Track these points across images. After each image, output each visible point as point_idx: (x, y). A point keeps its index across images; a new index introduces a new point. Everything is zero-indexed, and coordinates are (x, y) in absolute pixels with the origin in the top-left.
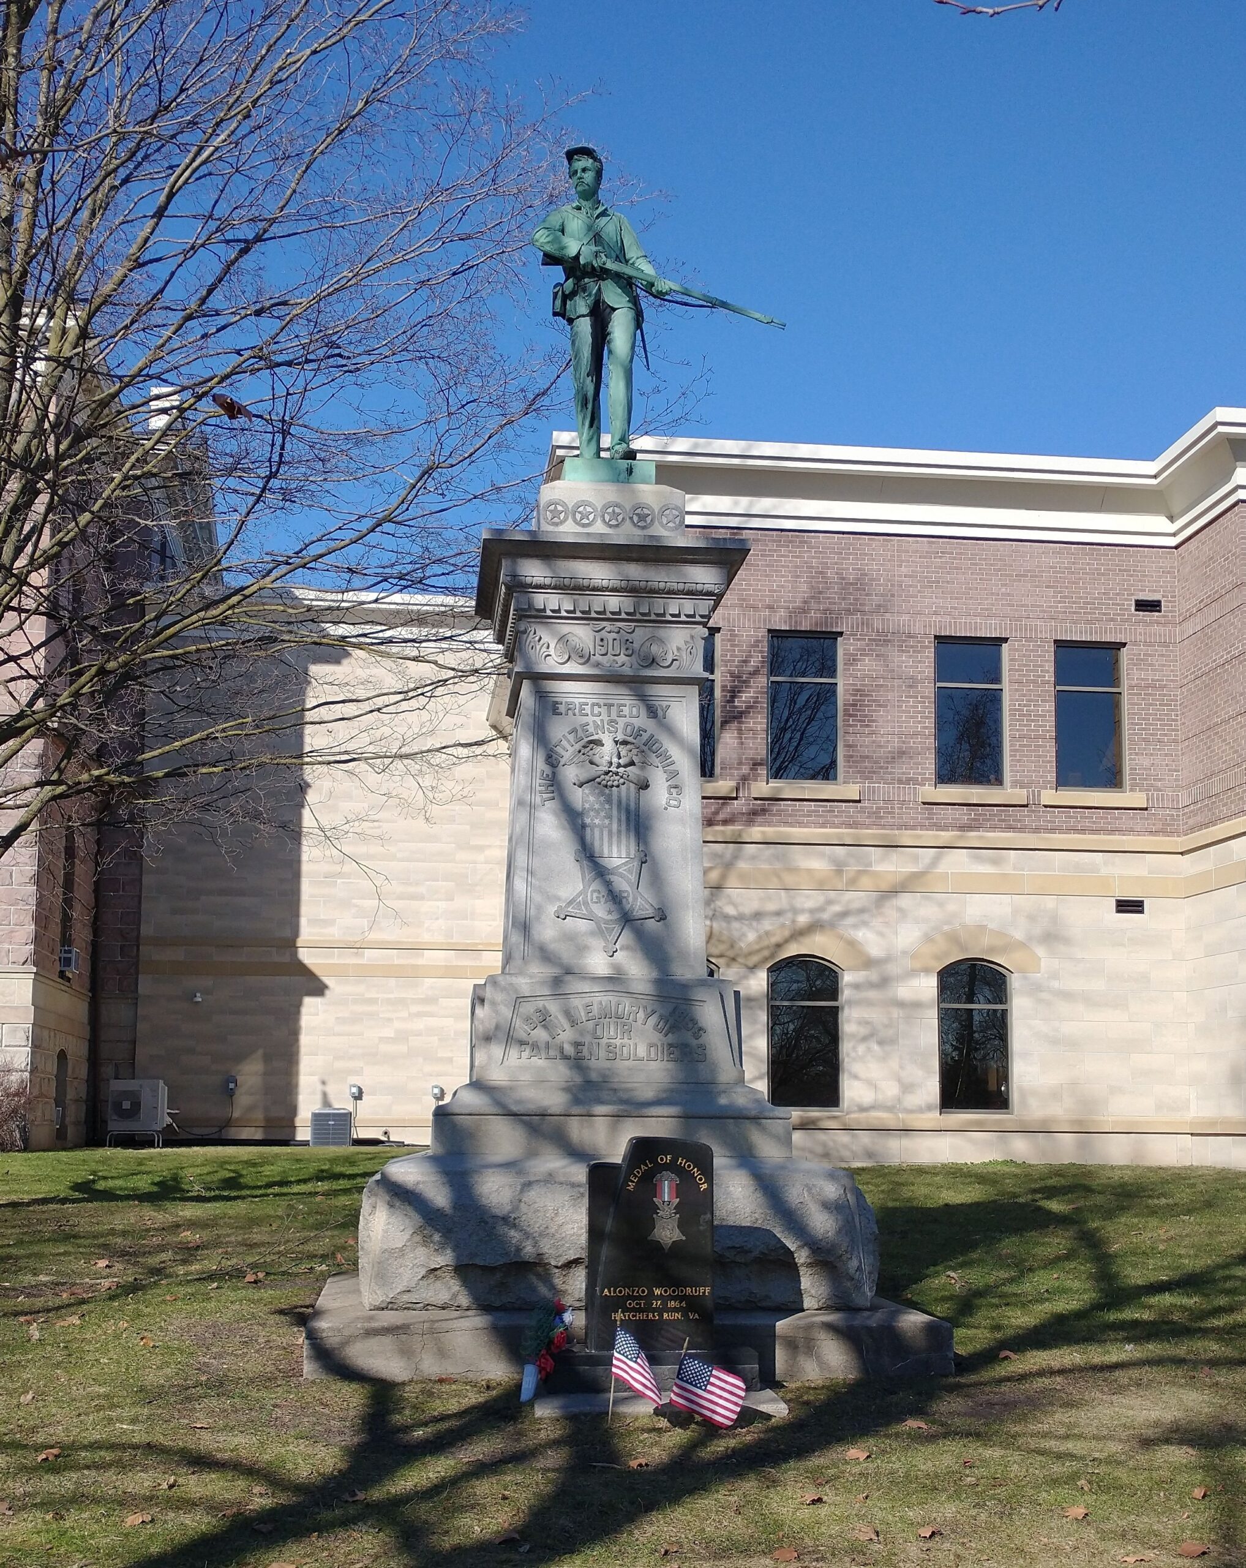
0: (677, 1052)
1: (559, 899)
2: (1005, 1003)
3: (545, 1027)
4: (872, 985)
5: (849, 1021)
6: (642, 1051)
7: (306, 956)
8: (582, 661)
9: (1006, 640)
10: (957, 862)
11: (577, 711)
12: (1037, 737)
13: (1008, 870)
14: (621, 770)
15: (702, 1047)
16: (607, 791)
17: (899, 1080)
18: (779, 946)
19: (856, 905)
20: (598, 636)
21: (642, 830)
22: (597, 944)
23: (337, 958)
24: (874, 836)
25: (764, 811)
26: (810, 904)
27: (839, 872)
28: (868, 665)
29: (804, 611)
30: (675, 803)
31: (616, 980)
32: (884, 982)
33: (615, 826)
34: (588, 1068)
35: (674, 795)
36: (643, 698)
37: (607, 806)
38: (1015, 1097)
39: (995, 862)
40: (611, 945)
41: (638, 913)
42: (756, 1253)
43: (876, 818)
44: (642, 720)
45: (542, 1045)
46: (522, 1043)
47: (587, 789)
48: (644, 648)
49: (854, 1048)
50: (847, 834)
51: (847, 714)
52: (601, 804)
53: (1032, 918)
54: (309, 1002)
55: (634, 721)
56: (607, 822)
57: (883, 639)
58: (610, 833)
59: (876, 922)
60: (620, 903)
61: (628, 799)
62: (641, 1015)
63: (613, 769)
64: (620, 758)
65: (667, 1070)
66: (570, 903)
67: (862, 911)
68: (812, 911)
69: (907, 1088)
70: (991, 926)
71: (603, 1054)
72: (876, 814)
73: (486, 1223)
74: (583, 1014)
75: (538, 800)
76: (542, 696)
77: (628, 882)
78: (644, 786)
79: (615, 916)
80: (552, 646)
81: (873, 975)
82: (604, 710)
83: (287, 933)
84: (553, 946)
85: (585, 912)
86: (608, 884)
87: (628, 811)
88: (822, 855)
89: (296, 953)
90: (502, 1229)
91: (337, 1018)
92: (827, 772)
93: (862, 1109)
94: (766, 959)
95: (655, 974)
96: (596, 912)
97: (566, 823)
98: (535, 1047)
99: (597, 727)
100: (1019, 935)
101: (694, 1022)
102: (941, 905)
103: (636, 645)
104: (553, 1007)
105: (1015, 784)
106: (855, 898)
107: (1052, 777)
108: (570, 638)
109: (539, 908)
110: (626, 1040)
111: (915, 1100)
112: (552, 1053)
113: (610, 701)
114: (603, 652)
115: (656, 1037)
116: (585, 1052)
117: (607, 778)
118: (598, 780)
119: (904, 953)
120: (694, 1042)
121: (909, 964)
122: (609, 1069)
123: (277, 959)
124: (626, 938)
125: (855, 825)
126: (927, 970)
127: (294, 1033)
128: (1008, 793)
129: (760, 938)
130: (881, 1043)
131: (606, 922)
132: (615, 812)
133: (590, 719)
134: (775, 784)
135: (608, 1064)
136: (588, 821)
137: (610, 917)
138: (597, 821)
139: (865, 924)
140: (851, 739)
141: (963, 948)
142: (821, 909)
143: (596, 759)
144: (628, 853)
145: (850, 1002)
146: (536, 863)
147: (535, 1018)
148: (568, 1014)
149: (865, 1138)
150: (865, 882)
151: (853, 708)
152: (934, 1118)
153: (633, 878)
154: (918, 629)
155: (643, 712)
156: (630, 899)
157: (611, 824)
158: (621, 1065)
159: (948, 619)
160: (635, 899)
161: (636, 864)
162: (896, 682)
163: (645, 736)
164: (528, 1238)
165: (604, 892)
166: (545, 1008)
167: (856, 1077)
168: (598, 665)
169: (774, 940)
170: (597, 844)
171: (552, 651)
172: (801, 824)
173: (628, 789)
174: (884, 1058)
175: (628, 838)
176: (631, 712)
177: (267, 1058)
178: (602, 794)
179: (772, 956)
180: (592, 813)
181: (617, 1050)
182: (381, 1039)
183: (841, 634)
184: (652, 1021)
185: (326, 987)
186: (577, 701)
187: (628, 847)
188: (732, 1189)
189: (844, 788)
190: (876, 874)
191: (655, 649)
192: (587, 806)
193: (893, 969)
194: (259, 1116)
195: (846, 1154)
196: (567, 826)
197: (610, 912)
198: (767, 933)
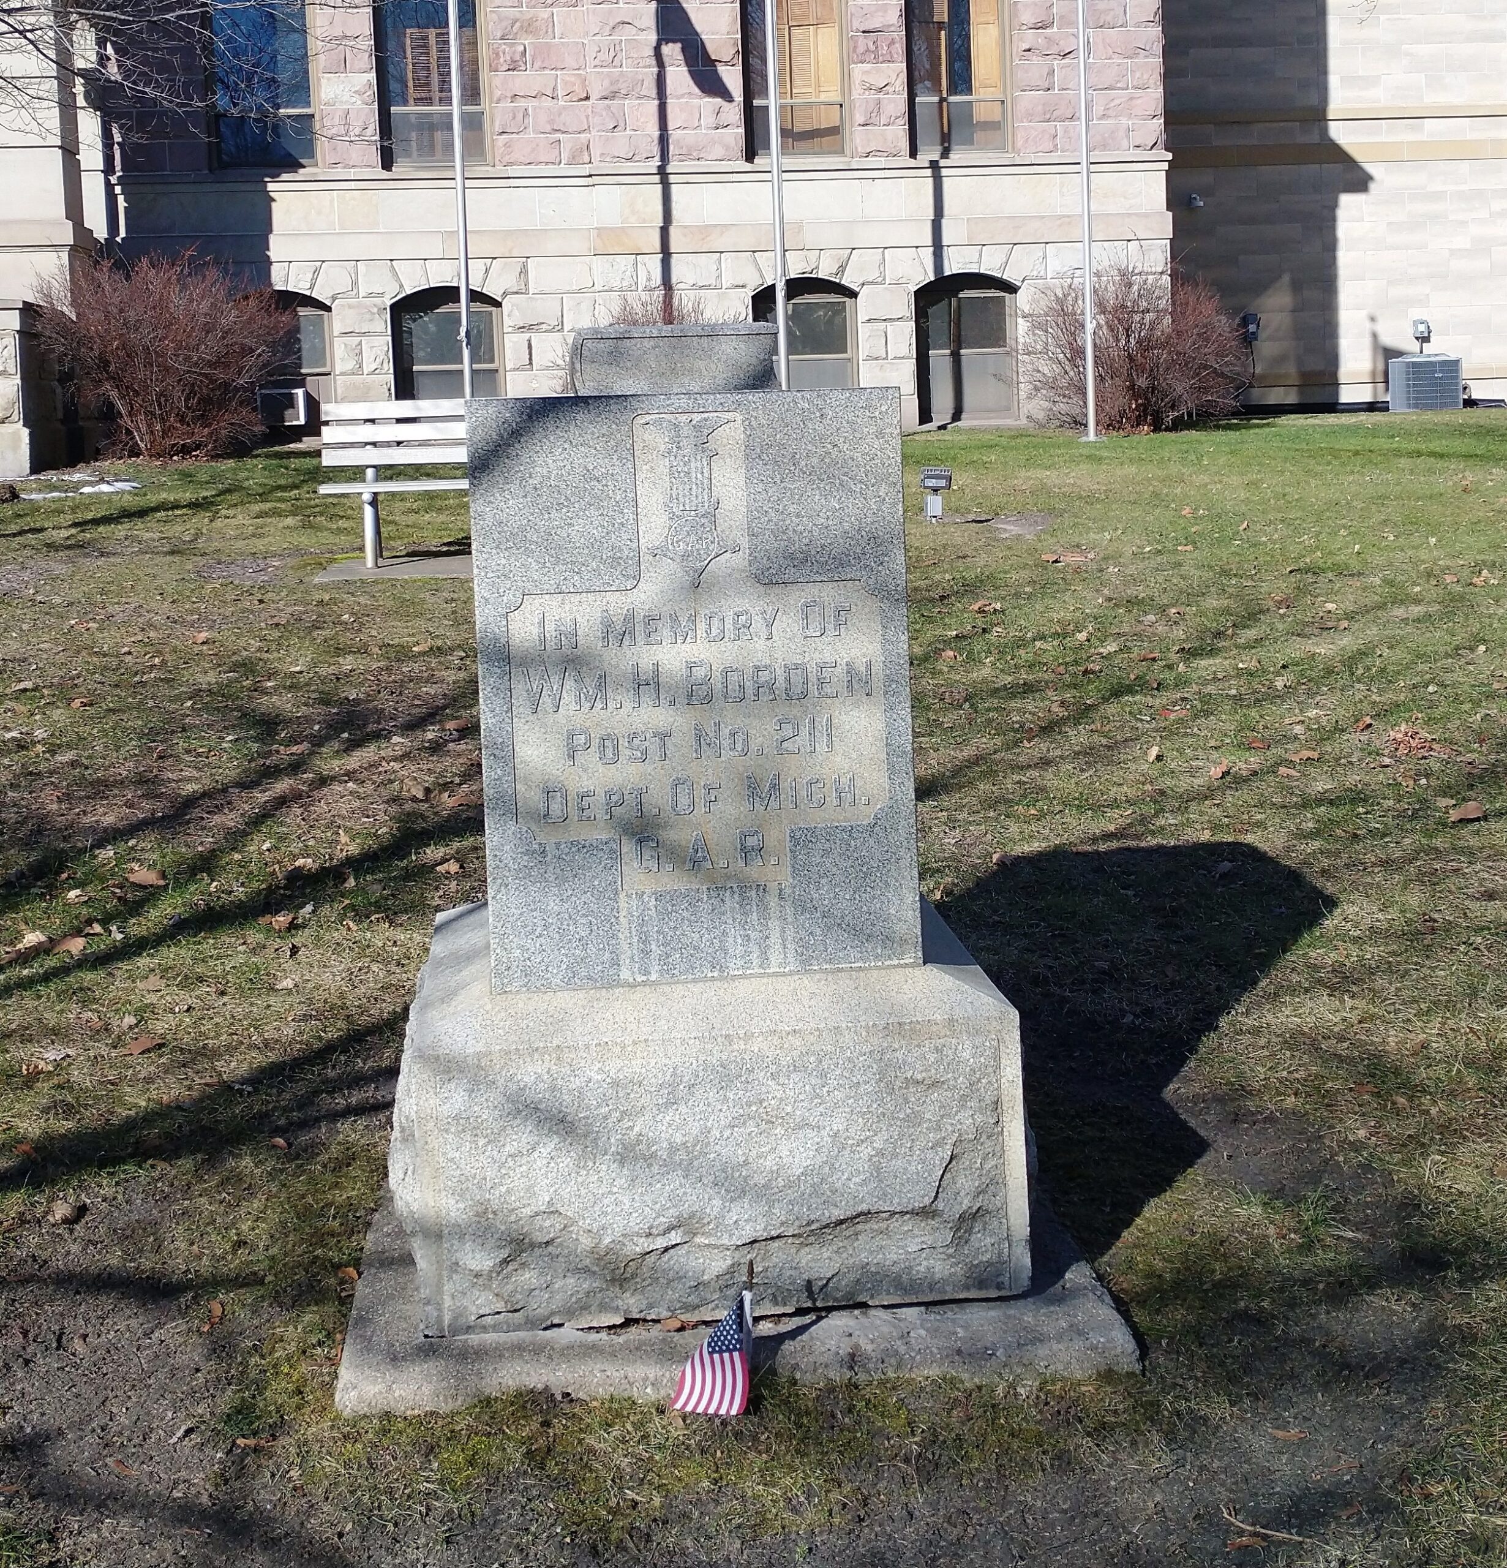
7: (1338, 133)
23: (1385, 133)
54: (1348, 202)
83: (1314, 100)
89: (1324, 131)
91: (1389, 224)
123: (1301, 139)
127: (1330, 246)
177: (1296, 287)
182: (1452, 252)
185: (1369, 178)
194: (1291, 369)
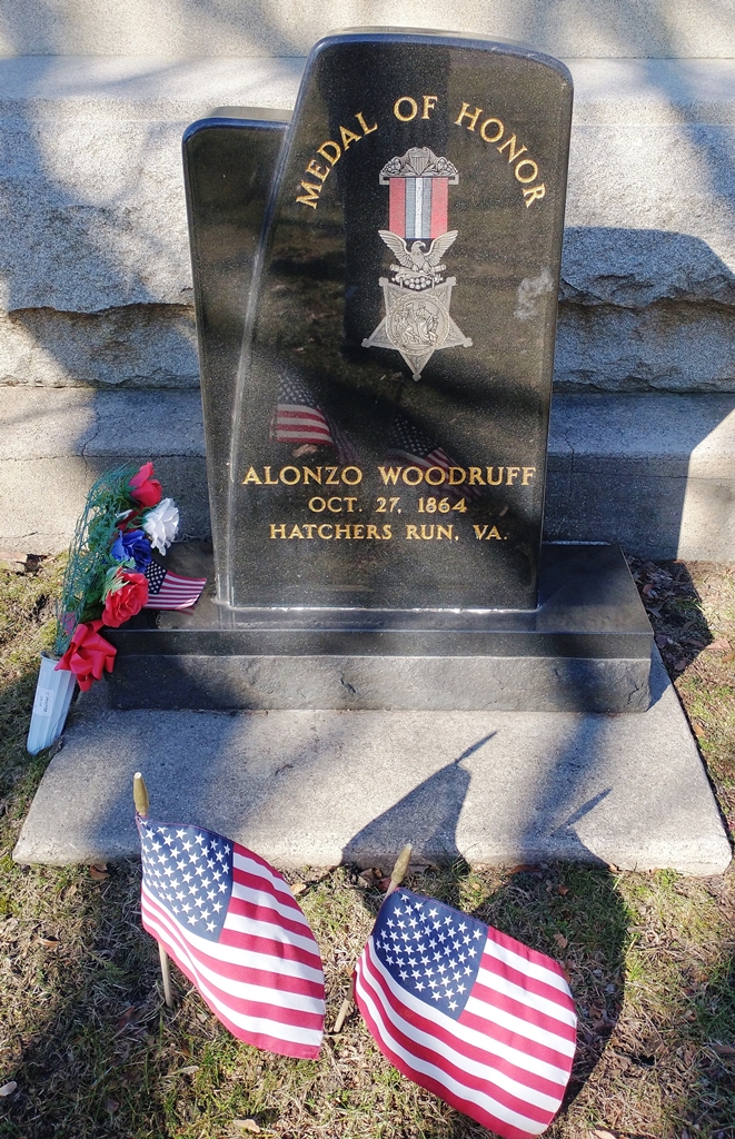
42: (662, 290)
73: (66, 221)
90: (100, 235)
164: (158, 253)
188: (618, 141)
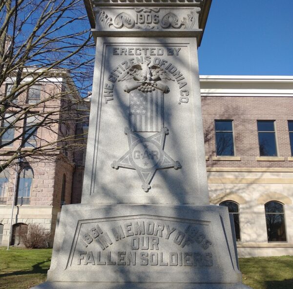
0: (192, 259)
1: (114, 157)
2: (283, 212)
3: (99, 242)
4: (247, 208)
5: (242, 218)
6: (166, 258)
8: (130, 26)
9: (275, 120)
10: (267, 176)
11: (127, 53)
12: (285, 144)
13: (281, 177)
14: (152, 82)
15: (210, 255)
16: (144, 94)
17: (256, 234)
18: (222, 198)
19: (242, 187)
20: (139, 14)
21: (166, 116)
22: (138, 184)
24: (245, 169)
25: (215, 164)
26: (229, 187)
27: (237, 179)
28: (240, 127)
29: (224, 115)
30: (186, 100)
31: (149, 208)
32: (251, 207)
33: (149, 114)
34: (128, 271)
35: (185, 95)
36: (166, 45)
37: (144, 103)
38: (288, 237)
39: (278, 176)
40: (146, 184)
41: (164, 164)
43: (245, 165)
44: (165, 56)
45: (96, 255)
46: (81, 253)
47: (132, 93)
48: (165, 19)
49: (244, 226)
50: (238, 169)
51: (236, 139)
52: (141, 102)
53: (289, 190)
55: (160, 57)
56: (144, 111)
57: (244, 121)
58: (146, 117)
59: (247, 192)
60: (153, 158)
61: (157, 99)
62: (165, 232)
63: (148, 81)
64: (152, 75)
65: (186, 273)
66: (121, 159)
67: (244, 189)
68: (230, 189)
69: (259, 236)
70: (278, 192)
71: (138, 261)
72: (245, 164)
74: (124, 232)
75: (104, 101)
76: (108, 45)
77: (157, 145)
78: (166, 91)
79: (150, 166)
80: (113, 19)
81: (247, 205)
82: (143, 52)
84: (111, 186)
85: (130, 164)
86: (145, 147)
87: (157, 105)
88: (232, 174)
92: (232, 154)
93: (247, 241)
94: (219, 201)
95: (176, 203)
96: (137, 164)
97: (120, 113)
98: (90, 256)
99: (138, 60)
100: (285, 194)
101: (203, 236)
102: (264, 187)
103: (160, 18)
104: (105, 227)
105: (281, 156)
106: (241, 186)
107: (290, 153)
108: (123, 15)
109: (103, 162)
110: (155, 251)
111: (261, 239)
112: (103, 260)
113: (146, 47)
114: (142, 21)
115: (176, 248)
116: (126, 260)
117: (144, 87)
118: (139, 88)
119: (255, 199)
120: (204, 252)
121: (256, 202)
122: (143, 272)
124: (157, 180)
125: (240, 167)
126: (262, 204)
128: (279, 158)
129: (217, 196)
130: (251, 224)
131: (144, 170)
132: (149, 106)
133: (135, 57)
134: (218, 157)
135: (142, 269)
136: (133, 111)
137: (146, 167)
138: (138, 111)
139: (244, 192)
140: (237, 145)
141: (271, 198)
142: (233, 188)
143: (138, 77)
144: (157, 128)
145: (242, 213)
146: (102, 136)
147: (92, 235)
148: (114, 231)
149: (248, 250)
150: (244, 181)
151: (237, 138)
152: (266, 244)
153: (160, 143)
154: (252, 118)
155: (165, 53)
156: (159, 156)
157: (146, 113)
158: (153, 269)
159: (260, 116)
160: (162, 156)
161: (162, 135)
162: (248, 131)
163: (167, 65)
165: (142, 151)
166: (98, 227)
167: (244, 233)
168: (139, 28)
169: (221, 196)
170: (138, 124)
171: (113, 22)
172: (226, 167)
173: (157, 93)
174: (252, 228)
175: (157, 120)
176: (159, 53)
178: (142, 96)
179: (220, 200)
180: (135, 107)
181: (149, 258)
183: (233, 120)
184: (173, 236)
186: (127, 48)
187: (157, 125)
189: (236, 157)
190: (245, 179)
191: (171, 20)
192: (132, 103)
193: (252, 204)
195: (243, 254)
196: (121, 114)
197: (146, 164)
198: (219, 195)
